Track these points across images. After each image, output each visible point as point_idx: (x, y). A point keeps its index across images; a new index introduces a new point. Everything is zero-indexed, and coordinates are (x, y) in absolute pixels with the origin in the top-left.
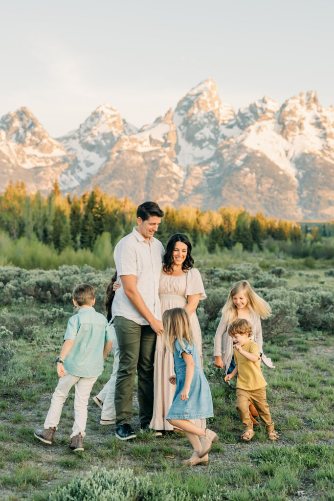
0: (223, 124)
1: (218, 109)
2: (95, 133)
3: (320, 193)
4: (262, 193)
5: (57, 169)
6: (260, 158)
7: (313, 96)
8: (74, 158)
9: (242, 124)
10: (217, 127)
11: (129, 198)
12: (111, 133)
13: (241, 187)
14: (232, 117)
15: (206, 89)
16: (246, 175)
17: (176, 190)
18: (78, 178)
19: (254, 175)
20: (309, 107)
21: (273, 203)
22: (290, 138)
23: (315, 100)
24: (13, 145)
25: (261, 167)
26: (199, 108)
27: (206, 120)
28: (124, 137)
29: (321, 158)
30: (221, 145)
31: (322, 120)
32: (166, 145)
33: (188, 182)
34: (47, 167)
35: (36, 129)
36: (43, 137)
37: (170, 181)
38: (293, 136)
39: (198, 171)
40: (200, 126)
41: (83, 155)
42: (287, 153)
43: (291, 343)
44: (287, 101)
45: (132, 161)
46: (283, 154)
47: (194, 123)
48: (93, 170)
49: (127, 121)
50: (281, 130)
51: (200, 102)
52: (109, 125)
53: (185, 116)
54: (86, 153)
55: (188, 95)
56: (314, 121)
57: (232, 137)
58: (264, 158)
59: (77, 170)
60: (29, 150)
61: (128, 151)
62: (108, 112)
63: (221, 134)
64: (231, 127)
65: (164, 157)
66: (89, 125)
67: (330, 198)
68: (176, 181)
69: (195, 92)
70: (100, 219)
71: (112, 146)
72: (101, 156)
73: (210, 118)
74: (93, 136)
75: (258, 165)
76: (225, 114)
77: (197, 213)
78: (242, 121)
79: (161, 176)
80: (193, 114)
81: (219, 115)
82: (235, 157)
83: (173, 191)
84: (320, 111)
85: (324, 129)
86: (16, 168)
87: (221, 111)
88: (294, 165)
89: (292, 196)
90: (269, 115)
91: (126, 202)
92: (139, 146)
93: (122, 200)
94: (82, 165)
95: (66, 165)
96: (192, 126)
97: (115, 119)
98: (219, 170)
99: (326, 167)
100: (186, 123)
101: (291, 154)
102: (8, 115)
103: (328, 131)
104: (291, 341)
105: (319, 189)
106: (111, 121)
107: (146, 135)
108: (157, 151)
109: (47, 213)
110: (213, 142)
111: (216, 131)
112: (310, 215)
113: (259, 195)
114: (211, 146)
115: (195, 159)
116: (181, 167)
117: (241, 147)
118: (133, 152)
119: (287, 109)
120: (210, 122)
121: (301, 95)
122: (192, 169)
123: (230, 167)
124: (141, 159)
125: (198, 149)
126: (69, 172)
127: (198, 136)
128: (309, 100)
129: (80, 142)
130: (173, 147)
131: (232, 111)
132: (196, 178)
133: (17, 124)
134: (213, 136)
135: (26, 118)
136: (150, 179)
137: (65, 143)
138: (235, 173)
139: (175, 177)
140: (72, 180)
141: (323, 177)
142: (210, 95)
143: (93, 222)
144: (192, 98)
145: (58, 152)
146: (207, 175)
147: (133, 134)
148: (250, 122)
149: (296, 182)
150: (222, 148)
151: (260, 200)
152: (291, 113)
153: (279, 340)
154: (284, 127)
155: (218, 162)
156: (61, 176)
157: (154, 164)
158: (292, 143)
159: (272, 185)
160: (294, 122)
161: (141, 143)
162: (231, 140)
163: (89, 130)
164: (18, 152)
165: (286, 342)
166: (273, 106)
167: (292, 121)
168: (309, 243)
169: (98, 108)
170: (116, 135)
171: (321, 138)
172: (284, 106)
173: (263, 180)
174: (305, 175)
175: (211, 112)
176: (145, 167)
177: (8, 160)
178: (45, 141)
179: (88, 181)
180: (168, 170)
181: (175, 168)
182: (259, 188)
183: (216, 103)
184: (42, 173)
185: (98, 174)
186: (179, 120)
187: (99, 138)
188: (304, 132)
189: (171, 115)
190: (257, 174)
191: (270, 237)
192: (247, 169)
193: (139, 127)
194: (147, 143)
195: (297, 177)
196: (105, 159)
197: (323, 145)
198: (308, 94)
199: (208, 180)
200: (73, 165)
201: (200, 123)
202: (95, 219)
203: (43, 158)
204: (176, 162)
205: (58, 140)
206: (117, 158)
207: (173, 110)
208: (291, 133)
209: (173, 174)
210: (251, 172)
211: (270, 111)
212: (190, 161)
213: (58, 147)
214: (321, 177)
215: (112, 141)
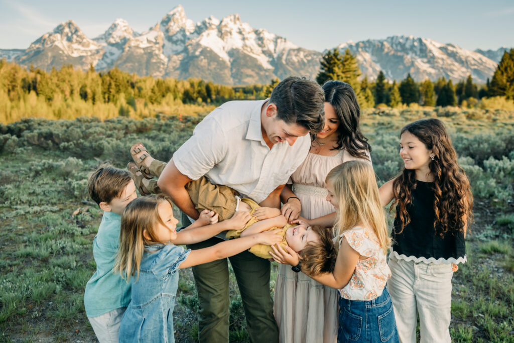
0: (188, 32)
1: (185, 24)
2: (115, 36)
3: (242, 70)
4: (211, 70)
5: (93, 57)
6: (209, 51)
7: (237, 17)
9: (199, 32)
10: (185, 33)
11: (136, 73)
12: (124, 37)
13: (199, 67)
14: (193, 28)
15: (178, 11)
16: (202, 60)
17: (163, 68)
18: (106, 62)
19: (206, 60)
20: (235, 23)
21: (217, 76)
22: (225, 40)
23: (238, 19)
24: (65, 43)
25: (210, 56)
26: (175, 23)
28: (132, 38)
29: (242, 52)
30: (187, 44)
31: (242, 30)
32: (156, 43)
33: (170, 64)
34: (87, 56)
35: (79, 34)
36: (84, 38)
38: (227, 39)
41: (108, 49)
42: (224, 48)
44: (223, 19)
45: (137, 53)
46: (222, 48)
48: (114, 57)
50: (220, 35)
51: (175, 19)
52: (123, 31)
53: (167, 27)
54: (110, 48)
55: (168, 15)
56: (238, 31)
57: (193, 39)
58: (211, 51)
59: (105, 58)
60: (75, 46)
61: (135, 47)
62: (121, 24)
63: (187, 37)
64: (193, 33)
65: (155, 50)
66: (111, 32)
67: (248, 73)
68: (163, 64)
69: (171, 13)
71: (125, 43)
72: (119, 50)
74: (113, 37)
75: (208, 55)
77: (176, 81)
78: (199, 31)
79: (154, 61)
80: (171, 26)
81: (185, 26)
82: (195, 50)
83: (161, 69)
84: (241, 25)
85: (243, 35)
86: (68, 56)
87: (187, 24)
88: (228, 55)
89: (227, 72)
90: (213, 27)
91: (134, 75)
92: (141, 44)
93: (132, 74)
94: (108, 55)
95: (99, 55)
97: (126, 28)
98: (187, 57)
99: (245, 56)
100: (167, 31)
101: (226, 49)
102: (60, 26)
103: (246, 36)
105: (242, 68)
106: (124, 29)
107: (144, 38)
108: (152, 47)
110: (183, 42)
111: (184, 36)
112: (237, 83)
113: (209, 72)
114: (182, 44)
115: (173, 51)
116: (165, 56)
117: (198, 45)
118: (137, 47)
119: (223, 24)
120: (181, 31)
121: (230, 16)
122: (172, 57)
123: (193, 56)
124: (142, 51)
125: (174, 46)
126: (101, 59)
128: (235, 18)
129: (106, 41)
130: (161, 44)
131: (193, 24)
132: (175, 62)
133: (67, 30)
134: (182, 38)
135: (72, 27)
136: (148, 62)
137: (97, 42)
138: (195, 59)
139: (162, 62)
141: (244, 61)
142: (180, 15)
144: (170, 17)
145: (93, 47)
146: (180, 61)
147: (137, 36)
148: (203, 31)
149: (229, 64)
150: (188, 46)
151: (210, 74)
152: (226, 26)
154: (221, 34)
155: (186, 53)
157: (150, 54)
158: (226, 43)
159: (216, 66)
160: (227, 32)
161: (142, 42)
162: (193, 41)
163: (110, 34)
164: (69, 47)
166: (215, 22)
167: (226, 30)
169: (116, 21)
170: (127, 37)
171: (242, 40)
172: (221, 22)
173: (211, 63)
174: (234, 61)
175: (181, 24)
176: (145, 56)
177: (63, 51)
178: (85, 41)
179: (112, 63)
180: (158, 57)
181: (162, 57)
182: (209, 68)
183: (184, 20)
184: (84, 60)
185: (118, 60)
186: (164, 28)
187: (118, 40)
188: (233, 36)
189: (158, 26)
190: (208, 59)
192: (202, 57)
194: (145, 42)
195: (230, 61)
196: (121, 51)
197: (244, 44)
198: (235, 16)
199: (181, 64)
203: (85, 50)
204: (163, 53)
205: (94, 40)
206: (129, 51)
207: (159, 23)
208: (226, 37)
209: (161, 60)
210: (205, 58)
211: (214, 25)
212: (170, 53)
213: (93, 44)
214: (242, 62)
215: (125, 41)
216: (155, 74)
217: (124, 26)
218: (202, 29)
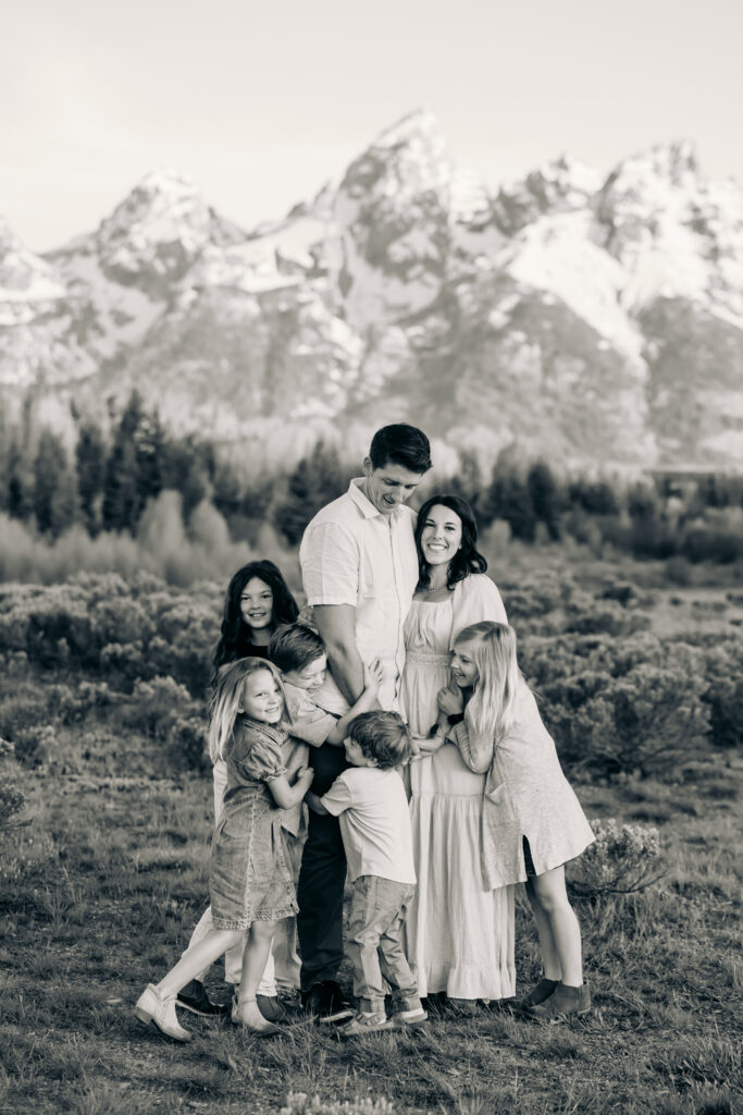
0: (460, 222)
1: (447, 186)
2: (139, 242)
3: (702, 397)
4: (555, 396)
5: (41, 330)
6: (551, 307)
7: (685, 153)
8: (84, 304)
9: (507, 223)
10: (443, 230)
11: (223, 408)
12: (178, 243)
13: (503, 379)
14: (483, 205)
15: (418, 133)
16: (515, 349)
17: (340, 384)
18: (95, 355)
19: (536, 351)
20: (676, 181)
21: (583, 423)
22: (627, 258)
23: (691, 164)
25: (555, 332)
26: (401, 181)
27: (417, 212)
28: (212, 251)
29: (705, 311)
30: (453, 276)
31: (706, 213)
32: (316, 272)
33: (371, 367)
34: (17, 325)
36: (8, 250)
37: (326, 363)
38: (636, 253)
39: (396, 339)
40: (400, 227)
41: (107, 296)
42: (619, 294)
43: (690, 776)
44: (620, 166)
45: (230, 314)
46: (611, 297)
47: (389, 219)
48: (132, 333)
49: (220, 212)
50: (603, 237)
51: (403, 166)
52: (175, 221)
53: (366, 201)
54: (116, 290)
55: (372, 148)
56: (688, 216)
57: (482, 255)
58: (560, 309)
59: (91, 334)
61: (222, 287)
62: (171, 190)
63: (455, 244)
64: (478, 229)
65: (310, 303)
66: (122, 221)
67: (727, 411)
68: (342, 365)
69: (391, 140)
70: (151, 458)
71: (179, 273)
72: (152, 300)
73: (427, 205)
74: (131, 248)
75: (547, 325)
76: (465, 198)
78: (508, 216)
79: (304, 350)
80: (384, 197)
81: (449, 198)
82: (488, 304)
83: (331, 389)
84: (704, 192)
85: (712, 235)
87: (454, 187)
88: (636, 325)
89: (632, 405)
90: (575, 199)
91: (215, 415)
92: (249, 275)
94: (105, 320)
95: (66, 322)
96: (381, 227)
97: (188, 207)
98: (451, 336)
99: (718, 331)
100: (367, 218)
101: (629, 298)
103: (723, 241)
104: (690, 771)
105: (701, 387)
106: (178, 211)
107: (266, 247)
108: (295, 288)
109: (20, 442)
110: (435, 266)
111: (441, 240)
112: (677, 452)
113: (549, 402)
114: (431, 278)
115: (388, 308)
116: (353, 328)
117: (503, 280)
118: (233, 289)
119: (620, 186)
120: (428, 216)
121: (656, 149)
122: (381, 335)
123: (477, 330)
124: (252, 308)
125: (395, 283)
126: (73, 339)
127: (398, 251)
128: (675, 161)
129: (102, 264)
130: (334, 277)
131: (483, 188)
132: (392, 357)
134: (433, 252)
136: (274, 356)
137: (64, 265)
138: (488, 345)
139: (339, 354)
140: (78, 359)
141: (710, 356)
142: (428, 149)
143: (135, 466)
144: (383, 156)
145: (47, 288)
146: (418, 350)
147: (233, 243)
148: (527, 218)
149: (639, 368)
150: (457, 283)
151: (549, 412)
153: (660, 767)
154: (609, 228)
155: (447, 317)
156: (52, 349)
157: (287, 322)
158: (633, 271)
159: (582, 374)
160: (638, 221)
161: (253, 267)
162: (481, 262)
163: (121, 233)
165: (677, 773)
166: (584, 177)
167: (631, 216)
168: (673, 523)
169: (147, 176)
170: (190, 246)
171: (706, 258)
172: (613, 177)
173: (560, 364)
174: (668, 352)
175: (431, 191)
176: (263, 329)
178: (11, 260)
179: (119, 361)
180: (321, 336)
181: (339, 331)
182: (550, 383)
183: (443, 169)
185: (146, 344)
186: (350, 210)
187: (149, 255)
188: (663, 243)
189: (328, 199)
190: (543, 347)
191: (578, 506)
192: (519, 336)
193: (249, 229)
194: (269, 266)
195: (645, 355)
196: (161, 306)
197: (711, 279)
198: (675, 150)
199: (421, 363)
200: (84, 322)
201: (401, 219)
202: (142, 458)
203: (8, 302)
204: (342, 315)
205: (48, 257)
206: (194, 304)
207: (335, 185)
208: (630, 246)
209: (334, 345)
210: (529, 343)
211: (579, 191)
212: (375, 315)
213: (44, 275)
214: (703, 357)
215: (181, 261)
216: (303, 410)
217: (183, 199)
218: (524, 208)
